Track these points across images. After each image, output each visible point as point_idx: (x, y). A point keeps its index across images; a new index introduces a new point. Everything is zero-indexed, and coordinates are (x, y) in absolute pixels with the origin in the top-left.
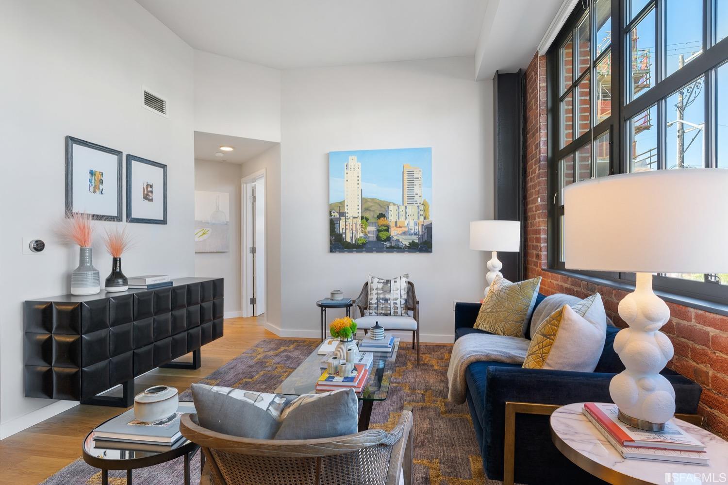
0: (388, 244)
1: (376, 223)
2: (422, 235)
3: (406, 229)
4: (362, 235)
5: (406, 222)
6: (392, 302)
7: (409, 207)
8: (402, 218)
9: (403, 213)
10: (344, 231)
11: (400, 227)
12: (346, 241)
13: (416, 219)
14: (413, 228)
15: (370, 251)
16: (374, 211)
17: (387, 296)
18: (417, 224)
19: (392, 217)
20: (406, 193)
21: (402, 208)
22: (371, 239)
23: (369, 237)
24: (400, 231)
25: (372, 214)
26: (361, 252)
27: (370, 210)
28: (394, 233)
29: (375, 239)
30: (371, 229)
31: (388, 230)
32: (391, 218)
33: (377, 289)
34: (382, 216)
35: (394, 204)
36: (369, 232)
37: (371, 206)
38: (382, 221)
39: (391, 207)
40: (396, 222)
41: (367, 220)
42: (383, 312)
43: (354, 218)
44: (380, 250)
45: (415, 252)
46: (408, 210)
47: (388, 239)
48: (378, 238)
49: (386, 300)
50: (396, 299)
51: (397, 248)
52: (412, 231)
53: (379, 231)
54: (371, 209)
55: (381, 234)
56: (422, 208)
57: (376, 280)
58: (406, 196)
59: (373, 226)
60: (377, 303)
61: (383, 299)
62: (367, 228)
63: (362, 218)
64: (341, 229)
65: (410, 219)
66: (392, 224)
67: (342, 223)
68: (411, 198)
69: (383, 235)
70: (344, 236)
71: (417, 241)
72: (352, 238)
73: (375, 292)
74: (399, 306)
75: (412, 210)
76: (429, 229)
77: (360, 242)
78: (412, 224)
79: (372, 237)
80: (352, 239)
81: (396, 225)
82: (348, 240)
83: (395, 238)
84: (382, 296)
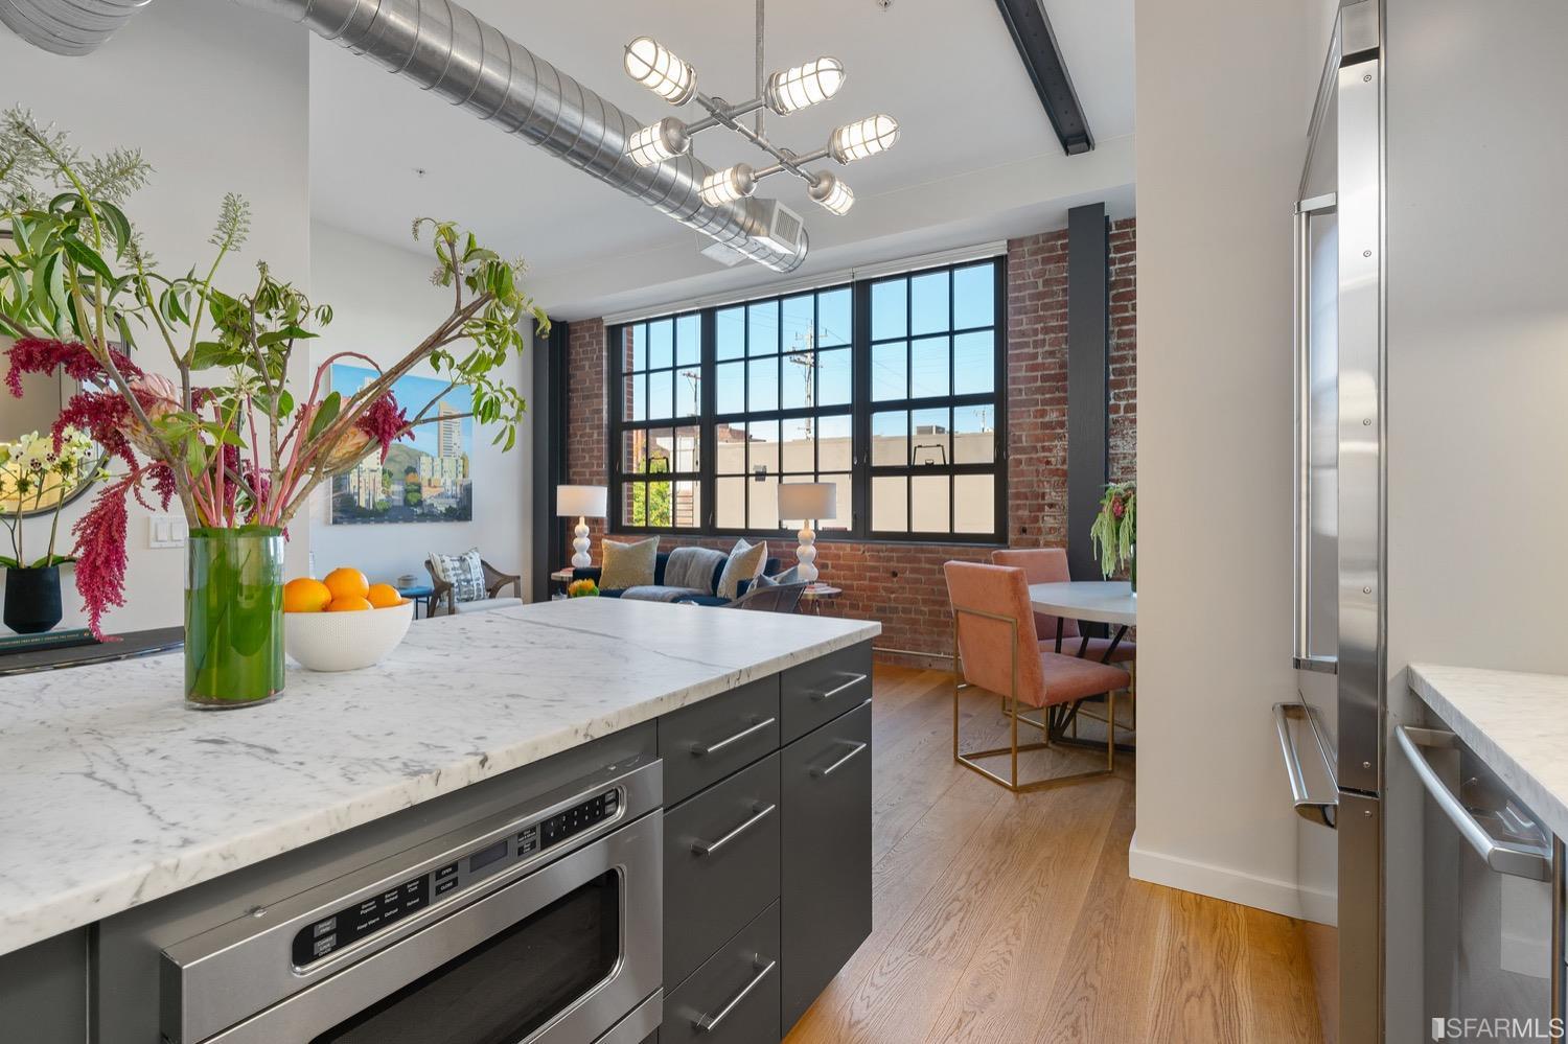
0: (418, 511)
1: (403, 480)
2: (460, 499)
3: (442, 490)
4: (383, 497)
5: (442, 481)
6: (475, 583)
7: (446, 460)
8: (437, 475)
9: (438, 468)
10: (356, 491)
11: (435, 487)
12: (359, 507)
13: (454, 478)
14: (451, 489)
15: (394, 520)
16: (400, 463)
17: (469, 577)
18: (454, 483)
19: (424, 473)
20: (442, 442)
21: (438, 461)
22: (396, 504)
23: (393, 500)
24: (435, 492)
25: (398, 466)
26: (382, 522)
27: (395, 461)
28: (427, 494)
29: (401, 503)
30: (397, 488)
31: (419, 491)
32: (422, 473)
33: (454, 569)
34: (411, 470)
35: (428, 455)
36: (393, 492)
37: (397, 455)
38: (411, 478)
39: (423, 459)
40: (430, 480)
41: (391, 474)
42: (466, 597)
43: (372, 471)
44: (409, 519)
45: (452, 521)
46: (444, 464)
47: (420, 503)
48: (406, 501)
49: (468, 581)
50: (478, 579)
51: (430, 516)
52: (450, 493)
53: (407, 491)
54: (398, 459)
55: (410, 497)
56: (461, 462)
57: (447, 559)
58: (442, 445)
59: (399, 484)
60: (459, 587)
61: (464, 581)
62: (392, 486)
63: (384, 472)
64: (352, 487)
65: (446, 476)
66: (425, 483)
67: (353, 477)
68: (449, 448)
69: (413, 498)
70: (356, 497)
71: (455, 506)
72: (368, 502)
73: (451, 573)
74: (481, 587)
75: (449, 464)
76: (468, 490)
77: (379, 507)
78: (449, 483)
79: (398, 500)
80: (368, 504)
81: (430, 485)
82: (363, 504)
83: (429, 502)
84: (462, 577)
